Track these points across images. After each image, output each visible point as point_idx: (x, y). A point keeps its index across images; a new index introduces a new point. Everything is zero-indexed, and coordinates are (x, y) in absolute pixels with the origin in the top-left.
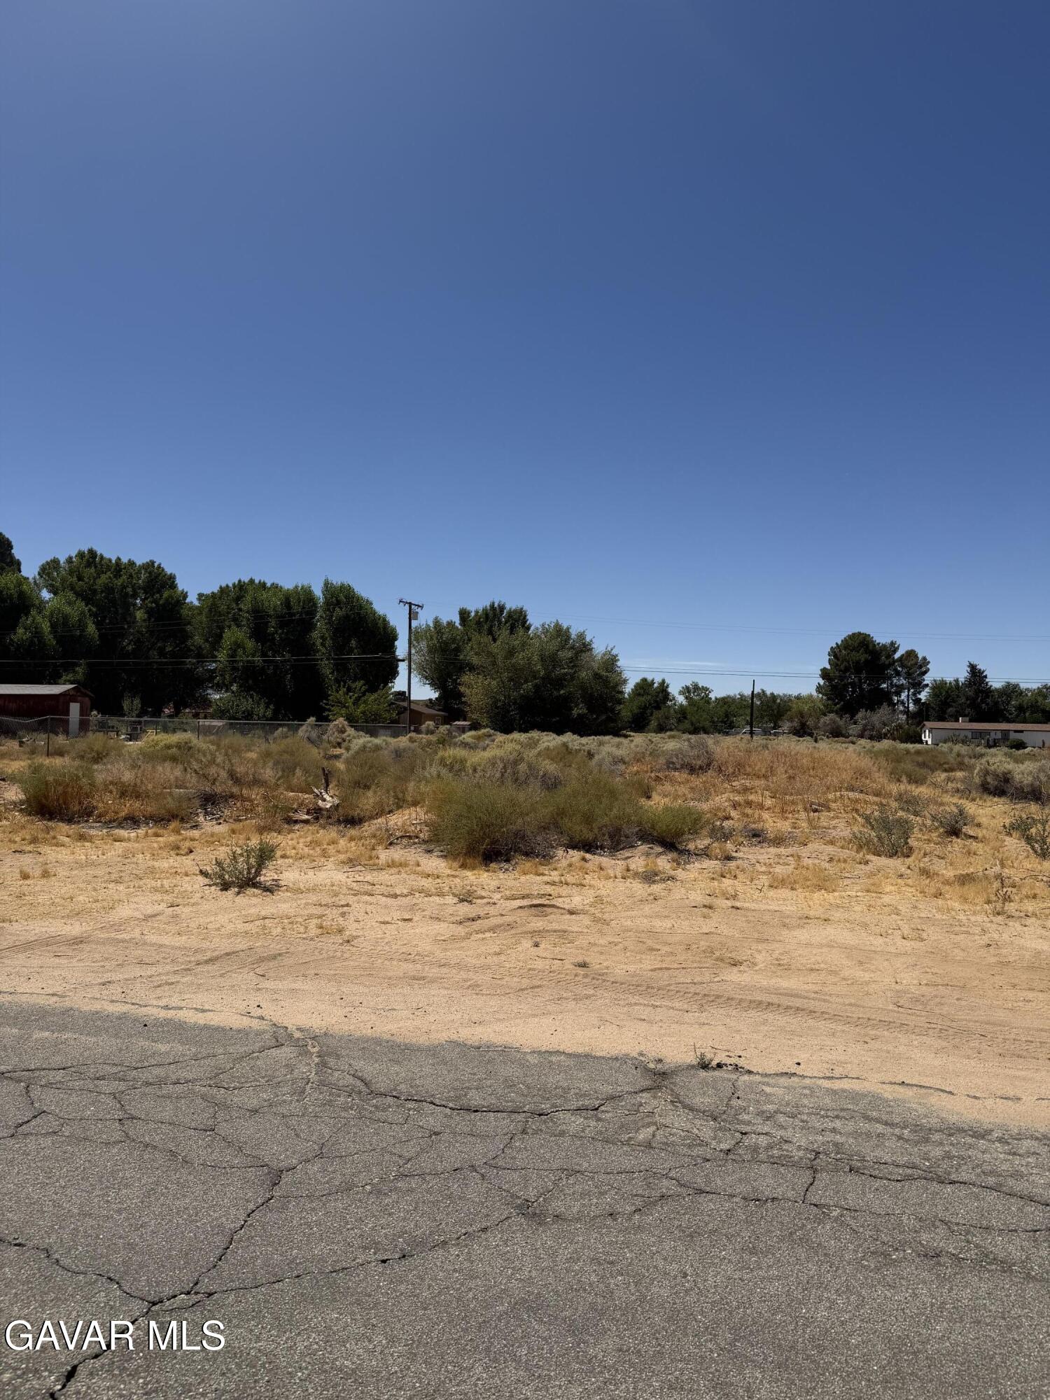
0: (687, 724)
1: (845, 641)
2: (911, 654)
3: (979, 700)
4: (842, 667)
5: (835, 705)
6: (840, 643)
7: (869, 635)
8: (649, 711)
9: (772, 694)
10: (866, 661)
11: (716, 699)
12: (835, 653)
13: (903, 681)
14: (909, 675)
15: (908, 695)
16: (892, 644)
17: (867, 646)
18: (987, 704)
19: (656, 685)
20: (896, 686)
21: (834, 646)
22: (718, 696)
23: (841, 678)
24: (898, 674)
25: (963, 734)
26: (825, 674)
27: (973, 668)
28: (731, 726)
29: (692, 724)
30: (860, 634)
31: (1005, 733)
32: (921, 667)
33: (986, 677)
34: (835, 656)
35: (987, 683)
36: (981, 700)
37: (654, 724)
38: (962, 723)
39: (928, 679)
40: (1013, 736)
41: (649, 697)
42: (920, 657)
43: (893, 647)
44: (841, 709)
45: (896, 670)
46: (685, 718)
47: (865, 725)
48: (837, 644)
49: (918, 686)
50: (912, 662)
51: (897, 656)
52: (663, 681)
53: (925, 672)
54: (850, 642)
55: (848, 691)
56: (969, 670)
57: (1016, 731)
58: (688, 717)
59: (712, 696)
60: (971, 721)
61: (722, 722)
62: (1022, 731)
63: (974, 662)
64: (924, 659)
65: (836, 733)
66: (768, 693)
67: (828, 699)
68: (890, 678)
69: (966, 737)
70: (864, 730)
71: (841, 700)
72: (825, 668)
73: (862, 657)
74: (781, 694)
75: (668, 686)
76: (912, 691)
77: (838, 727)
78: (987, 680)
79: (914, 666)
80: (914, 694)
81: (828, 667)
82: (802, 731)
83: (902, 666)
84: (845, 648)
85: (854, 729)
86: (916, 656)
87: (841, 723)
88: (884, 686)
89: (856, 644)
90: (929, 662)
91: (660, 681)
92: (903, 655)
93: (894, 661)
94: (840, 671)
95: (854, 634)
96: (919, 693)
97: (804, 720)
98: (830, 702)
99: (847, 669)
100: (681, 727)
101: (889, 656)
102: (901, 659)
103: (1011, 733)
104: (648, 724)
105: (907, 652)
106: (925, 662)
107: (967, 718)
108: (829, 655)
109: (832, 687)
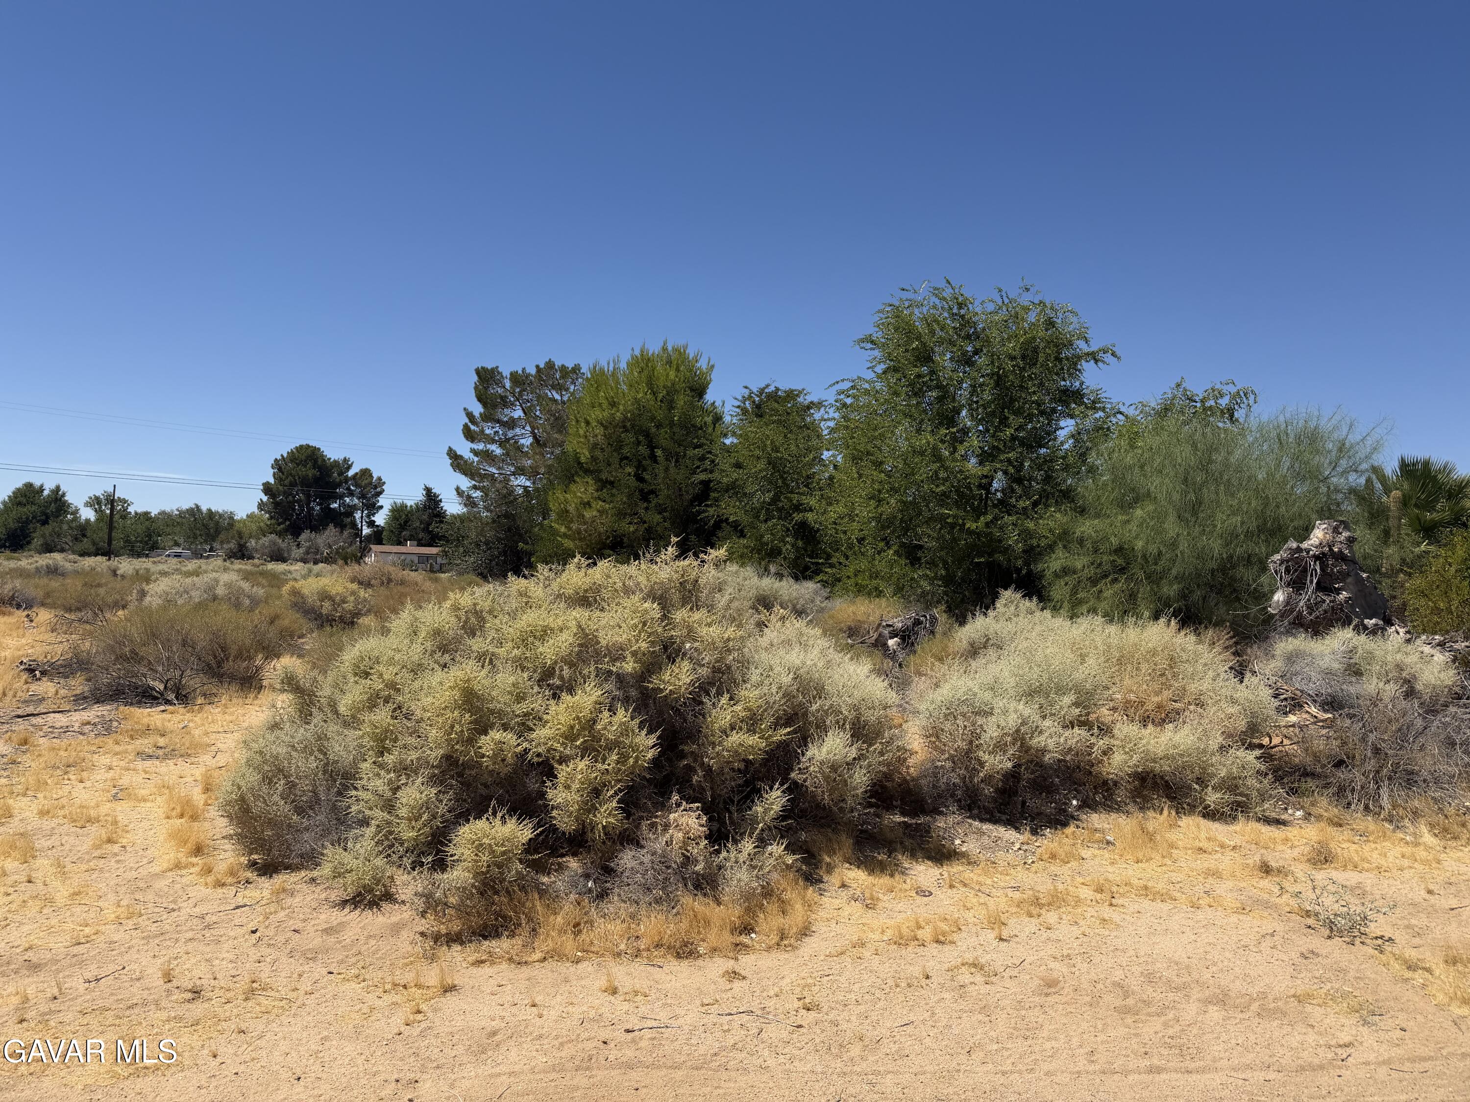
0: (86, 544)
1: (291, 454)
2: (366, 473)
4: (287, 482)
5: (279, 524)
6: (285, 455)
7: (319, 449)
8: (31, 526)
9: (209, 510)
10: (315, 476)
11: (136, 513)
12: (279, 466)
13: (356, 501)
14: (363, 496)
15: (362, 517)
16: (345, 460)
17: (316, 461)
19: (46, 493)
20: (349, 506)
21: (279, 457)
22: (139, 511)
23: (286, 494)
24: (351, 494)
25: (409, 557)
26: (267, 489)
27: (428, 490)
28: (154, 547)
29: (94, 543)
30: (308, 446)
32: (376, 487)
33: (441, 501)
34: (280, 469)
35: (442, 508)
36: (435, 524)
37: (37, 542)
38: (410, 547)
39: (382, 501)
41: (34, 508)
42: (375, 476)
43: (347, 465)
44: (286, 530)
45: (349, 489)
46: (84, 535)
47: (309, 548)
48: (282, 456)
49: (373, 508)
50: (366, 482)
51: (351, 473)
52: (58, 488)
53: (381, 493)
54: (297, 455)
55: (294, 510)
56: (424, 493)
58: (88, 534)
59: (131, 509)
60: (419, 545)
61: (141, 542)
63: (430, 485)
64: (380, 479)
65: (279, 557)
66: (204, 509)
67: (271, 518)
68: (341, 497)
69: (412, 562)
70: (307, 553)
71: (285, 520)
72: (268, 483)
73: (311, 473)
74: (220, 511)
75: (64, 495)
76: (366, 512)
77: (280, 550)
78: (442, 504)
79: (369, 486)
80: (368, 516)
81: (272, 481)
82: (241, 553)
83: (357, 485)
84: (292, 461)
85: (297, 553)
86: (371, 476)
87: (283, 545)
88: (335, 505)
89: (303, 458)
90: (384, 483)
91: (53, 487)
92: (357, 474)
93: (347, 480)
94: (286, 486)
95: (301, 446)
96: (374, 514)
97: (242, 542)
98: (273, 521)
99: (293, 485)
100: (79, 547)
101: (341, 474)
102: (354, 477)
104: (29, 543)
105: (361, 470)
106: (380, 483)
107: (416, 543)
108: (273, 467)
109: (276, 504)
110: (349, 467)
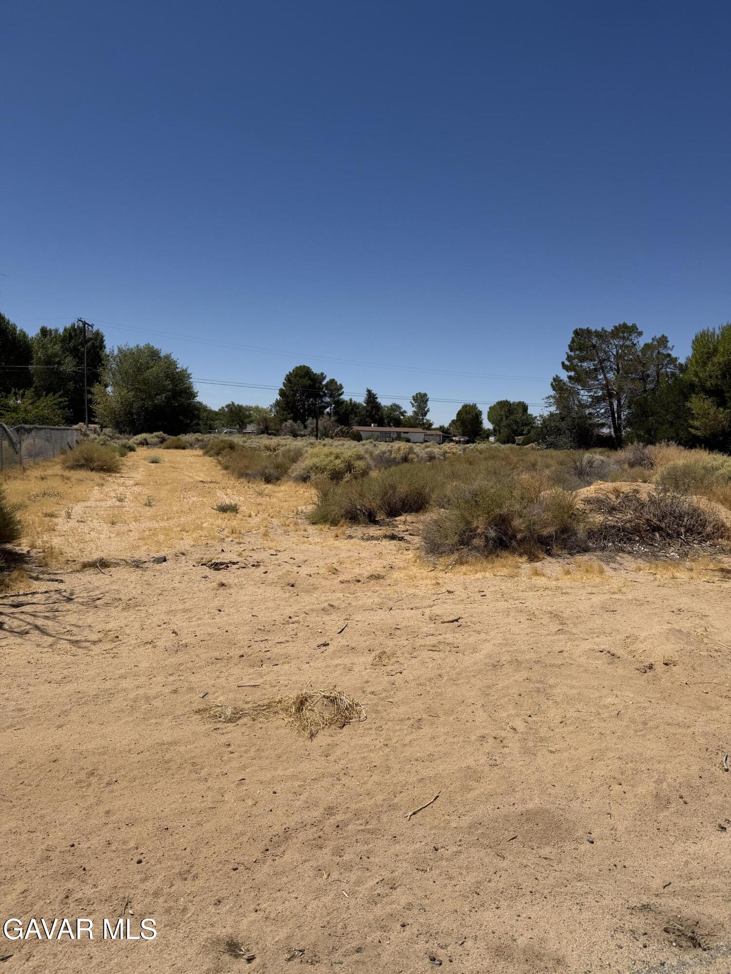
1: (295, 371)
2: (332, 381)
3: (374, 413)
4: (294, 388)
5: (289, 414)
6: (291, 371)
7: (309, 368)
9: (238, 405)
10: (310, 385)
12: (289, 379)
13: (327, 399)
14: (331, 396)
15: (331, 409)
16: (322, 374)
17: (310, 376)
18: (378, 415)
20: (324, 402)
21: (288, 373)
23: (293, 395)
24: (325, 395)
25: (376, 434)
26: (282, 393)
27: (369, 392)
30: (304, 366)
31: (399, 433)
32: (338, 390)
33: (377, 398)
34: (289, 381)
35: (378, 402)
36: (375, 414)
38: (375, 427)
39: (343, 399)
40: (403, 435)
42: (338, 384)
44: (295, 417)
45: (324, 392)
47: (313, 429)
48: (290, 372)
49: (337, 403)
51: (324, 383)
53: (342, 394)
54: (299, 372)
56: (367, 394)
57: (404, 433)
60: (378, 426)
62: (407, 433)
63: (370, 389)
64: (341, 385)
65: (295, 434)
66: (236, 404)
67: (284, 410)
68: (321, 397)
69: (378, 436)
70: (312, 432)
71: (293, 411)
72: (281, 389)
73: (308, 382)
76: (334, 405)
77: (296, 430)
78: (378, 400)
79: (335, 388)
81: (284, 388)
82: (267, 431)
83: (327, 389)
84: (296, 376)
85: (306, 431)
86: (336, 383)
87: (297, 427)
88: (319, 402)
89: (302, 374)
90: (343, 388)
92: (327, 382)
93: (323, 386)
94: (293, 390)
95: (301, 366)
97: (267, 425)
98: (286, 413)
99: (297, 390)
101: (321, 383)
102: (327, 385)
103: (402, 434)
105: (330, 380)
106: (341, 387)
107: (376, 424)
108: (285, 380)
109: (287, 403)
110: (324, 378)
